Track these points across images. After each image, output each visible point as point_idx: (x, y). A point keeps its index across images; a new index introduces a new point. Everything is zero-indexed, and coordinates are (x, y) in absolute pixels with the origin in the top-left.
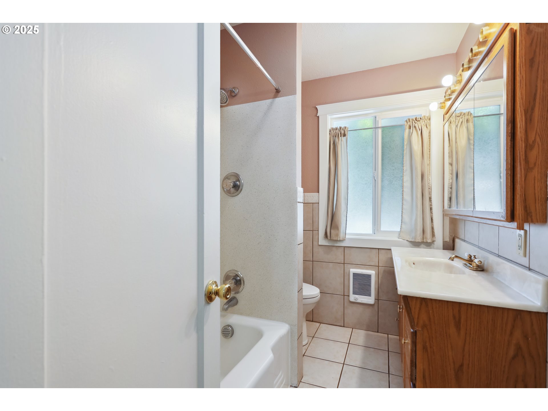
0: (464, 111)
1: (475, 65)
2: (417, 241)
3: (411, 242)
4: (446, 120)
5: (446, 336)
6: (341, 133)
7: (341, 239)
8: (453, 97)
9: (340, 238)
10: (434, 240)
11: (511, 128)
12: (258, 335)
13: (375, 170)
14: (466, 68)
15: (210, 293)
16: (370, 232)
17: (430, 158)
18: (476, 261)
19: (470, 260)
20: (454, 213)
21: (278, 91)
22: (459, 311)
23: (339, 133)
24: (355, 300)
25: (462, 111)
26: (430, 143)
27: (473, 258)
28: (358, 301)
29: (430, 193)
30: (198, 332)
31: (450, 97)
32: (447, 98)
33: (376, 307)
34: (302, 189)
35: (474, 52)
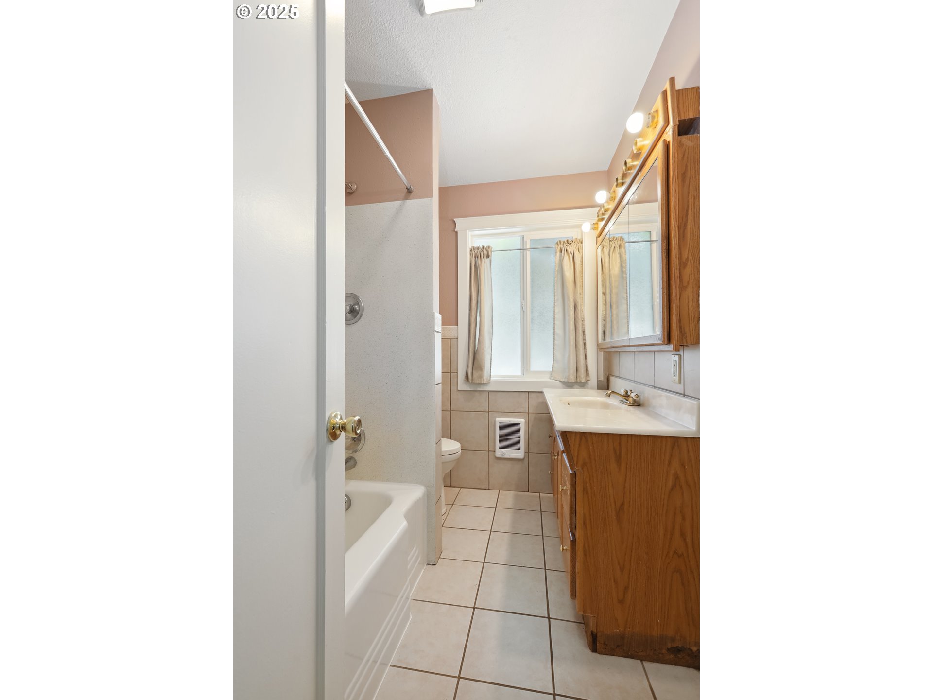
0: (617, 236)
1: (628, 180)
2: (570, 381)
3: (563, 382)
4: (598, 244)
5: (607, 473)
6: (484, 254)
7: (485, 382)
8: (606, 217)
9: (483, 380)
10: (588, 379)
11: (666, 244)
12: (385, 502)
13: (524, 300)
14: (620, 183)
15: (334, 428)
16: (519, 373)
17: (583, 286)
18: (633, 395)
19: (626, 396)
20: (609, 346)
21: (409, 191)
22: (620, 444)
23: (482, 254)
24: (502, 455)
25: (614, 235)
26: (582, 269)
27: (629, 393)
28: (505, 456)
29: (583, 327)
30: (317, 479)
31: (604, 217)
32: (600, 217)
33: (526, 459)
34: (440, 315)
35: (628, 165)
